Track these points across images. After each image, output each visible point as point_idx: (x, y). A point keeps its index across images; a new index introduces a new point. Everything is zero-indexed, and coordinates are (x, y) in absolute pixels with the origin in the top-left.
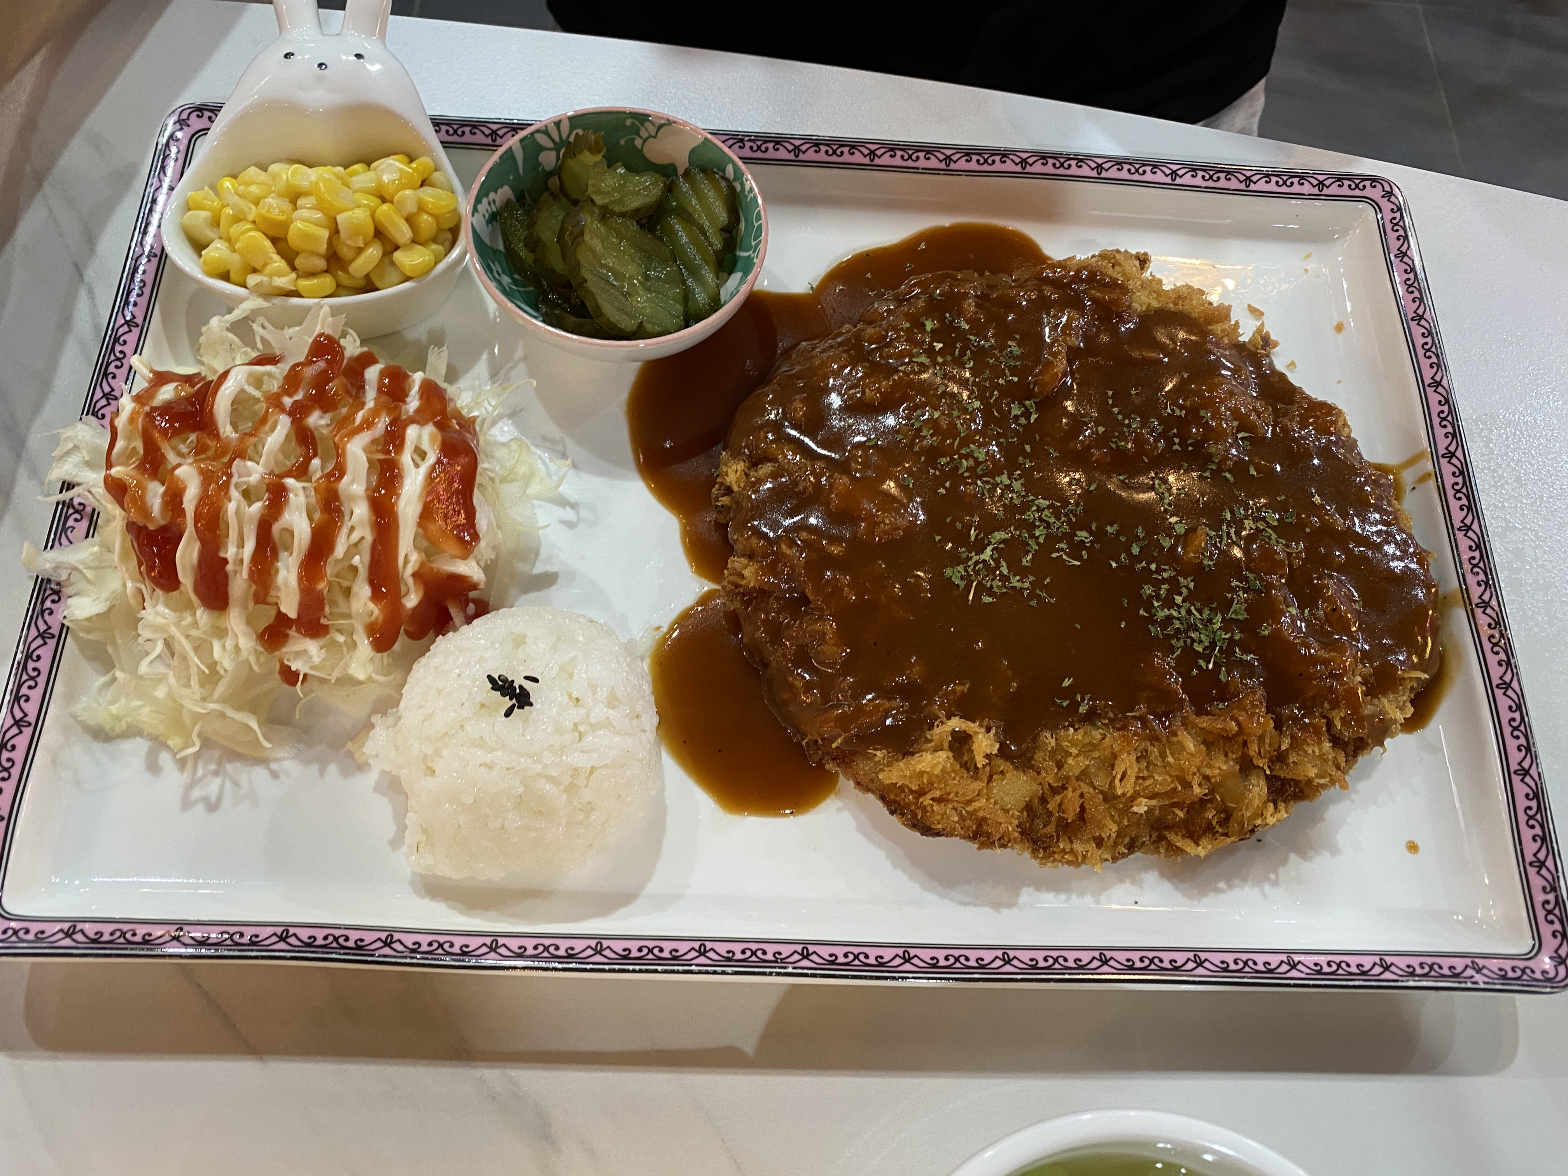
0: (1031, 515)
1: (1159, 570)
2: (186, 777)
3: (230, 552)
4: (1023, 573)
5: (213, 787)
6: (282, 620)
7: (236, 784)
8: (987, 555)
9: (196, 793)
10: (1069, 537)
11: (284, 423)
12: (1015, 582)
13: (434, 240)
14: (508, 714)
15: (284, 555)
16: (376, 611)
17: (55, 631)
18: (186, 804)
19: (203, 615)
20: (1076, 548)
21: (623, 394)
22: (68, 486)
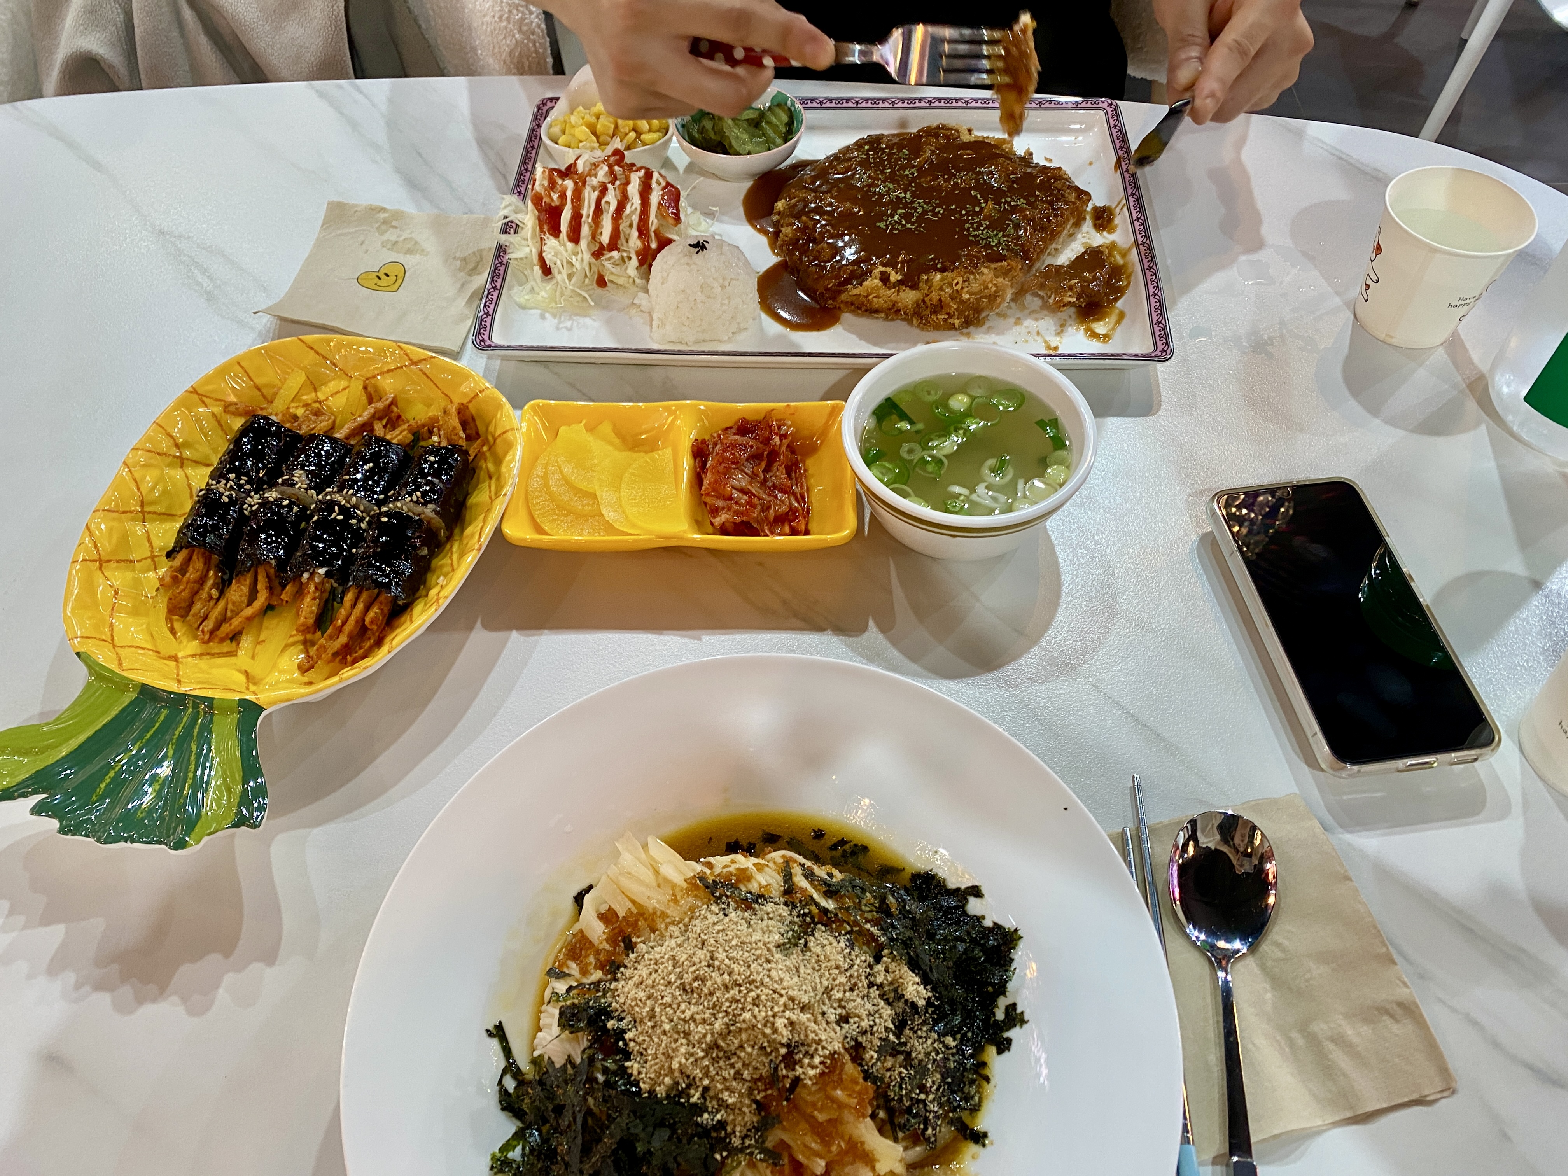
0: (915, 205)
1: (972, 219)
2: (556, 321)
3: (584, 212)
4: (913, 223)
5: (569, 324)
6: (602, 247)
7: (578, 323)
8: (896, 218)
9: (561, 326)
10: (933, 211)
11: (606, 168)
12: (909, 226)
13: (658, 131)
14: (697, 253)
15: (605, 214)
16: (639, 244)
17: (505, 262)
18: (558, 329)
19: (570, 245)
20: (936, 214)
21: (742, 197)
22: (505, 217)
